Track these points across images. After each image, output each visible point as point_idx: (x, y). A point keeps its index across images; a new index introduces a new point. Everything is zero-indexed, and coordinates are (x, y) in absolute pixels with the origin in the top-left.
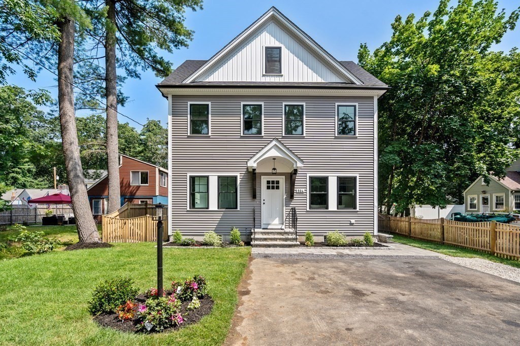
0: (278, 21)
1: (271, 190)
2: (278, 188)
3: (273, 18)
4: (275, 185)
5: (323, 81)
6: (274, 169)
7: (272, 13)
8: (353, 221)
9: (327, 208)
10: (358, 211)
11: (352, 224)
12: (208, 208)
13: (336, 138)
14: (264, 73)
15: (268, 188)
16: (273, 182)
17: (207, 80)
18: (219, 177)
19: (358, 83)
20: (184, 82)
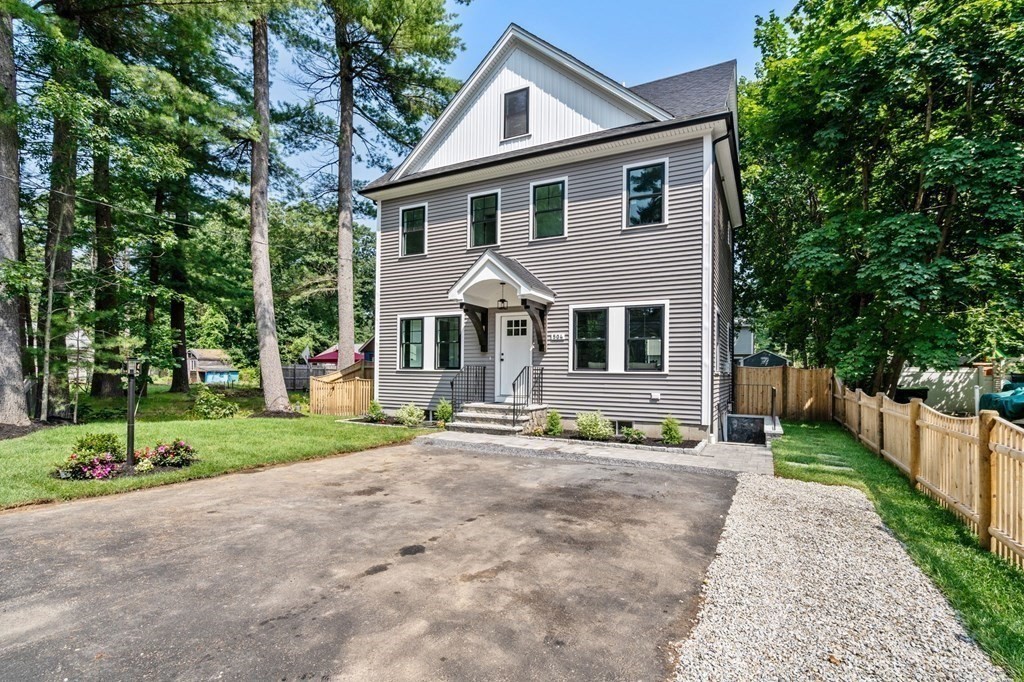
0: (524, 45)
2: (524, 332)
4: (520, 328)
5: (601, 130)
6: (503, 301)
7: (511, 34)
8: (656, 395)
9: (605, 369)
10: (667, 375)
11: (654, 401)
12: (422, 368)
13: (624, 232)
14: (502, 139)
15: (510, 333)
16: (517, 323)
17: (424, 169)
18: (437, 318)
19: (663, 118)
20: (392, 180)
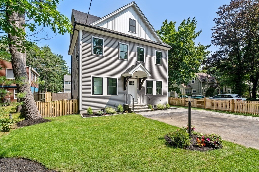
0: (135, 8)
1: (131, 86)
2: (134, 85)
3: (133, 6)
4: (133, 83)
5: (151, 40)
6: (136, 76)
7: (133, 4)
8: (161, 99)
9: (152, 94)
10: (162, 95)
11: (160, 101)
12: (102, 94)
13: (155, 65)
14: (129, 31)
15: (130, 85)
16: (132, 82)
17: (102, 27)
18: (108, 79)
19: (163, 44)
